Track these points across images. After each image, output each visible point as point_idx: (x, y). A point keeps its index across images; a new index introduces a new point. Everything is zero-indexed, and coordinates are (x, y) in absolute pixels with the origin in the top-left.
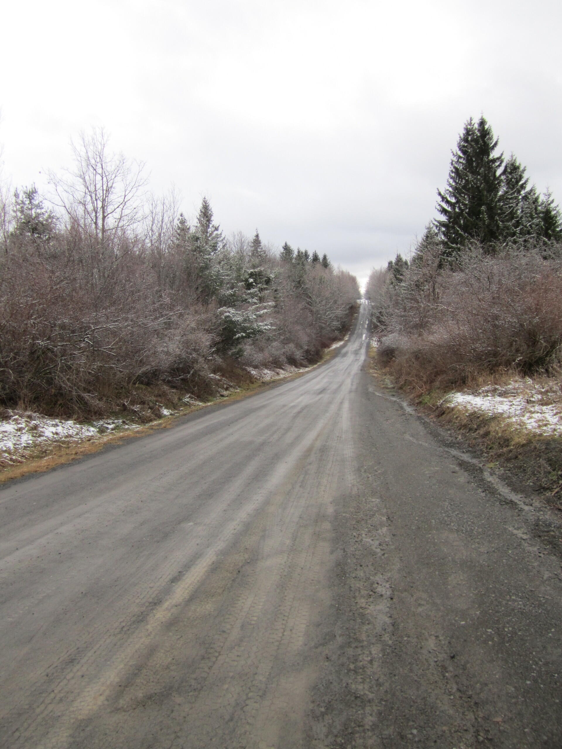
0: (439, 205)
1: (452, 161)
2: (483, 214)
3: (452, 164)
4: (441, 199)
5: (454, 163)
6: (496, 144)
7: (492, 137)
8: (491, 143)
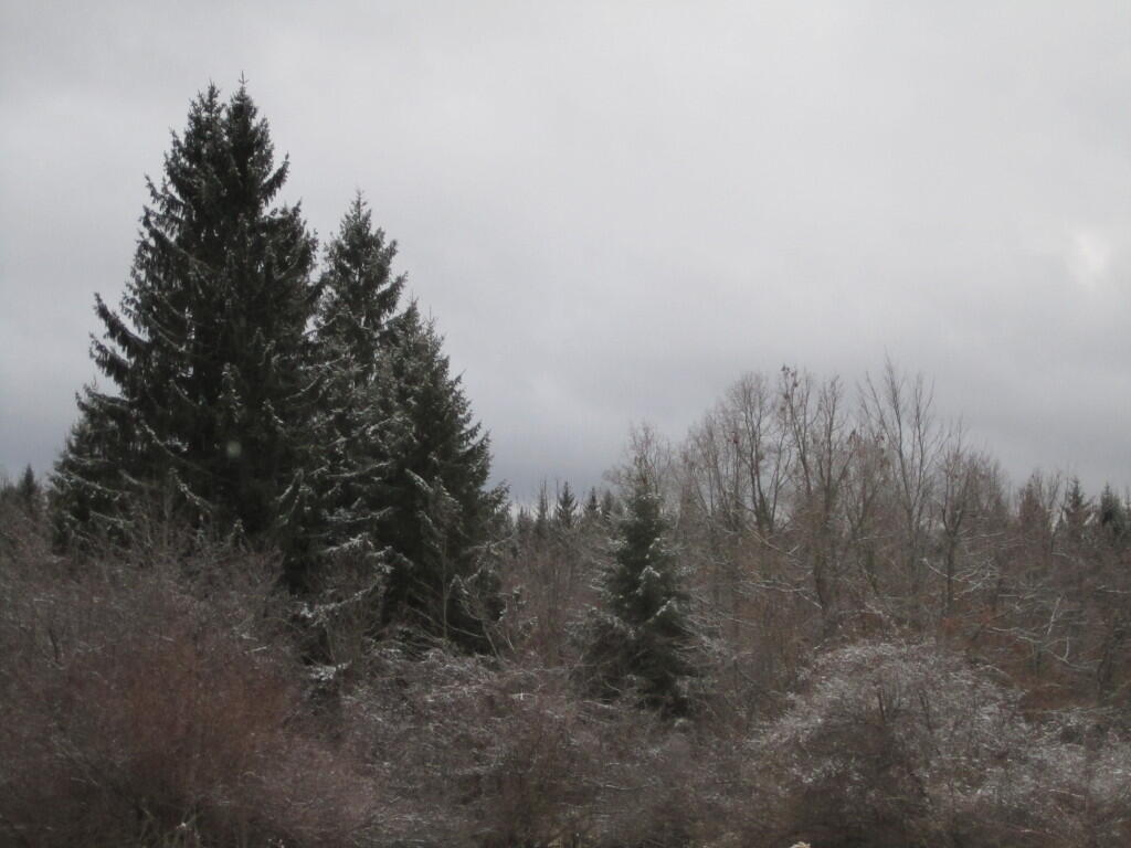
0: (100, 348)
1: (148, 213)
2: (227, 391)
3: (147, 223)
4: (107, 330)
5: (152, 219)
6: (280, 178)
7: (269, 153)
8: (266, 174)
